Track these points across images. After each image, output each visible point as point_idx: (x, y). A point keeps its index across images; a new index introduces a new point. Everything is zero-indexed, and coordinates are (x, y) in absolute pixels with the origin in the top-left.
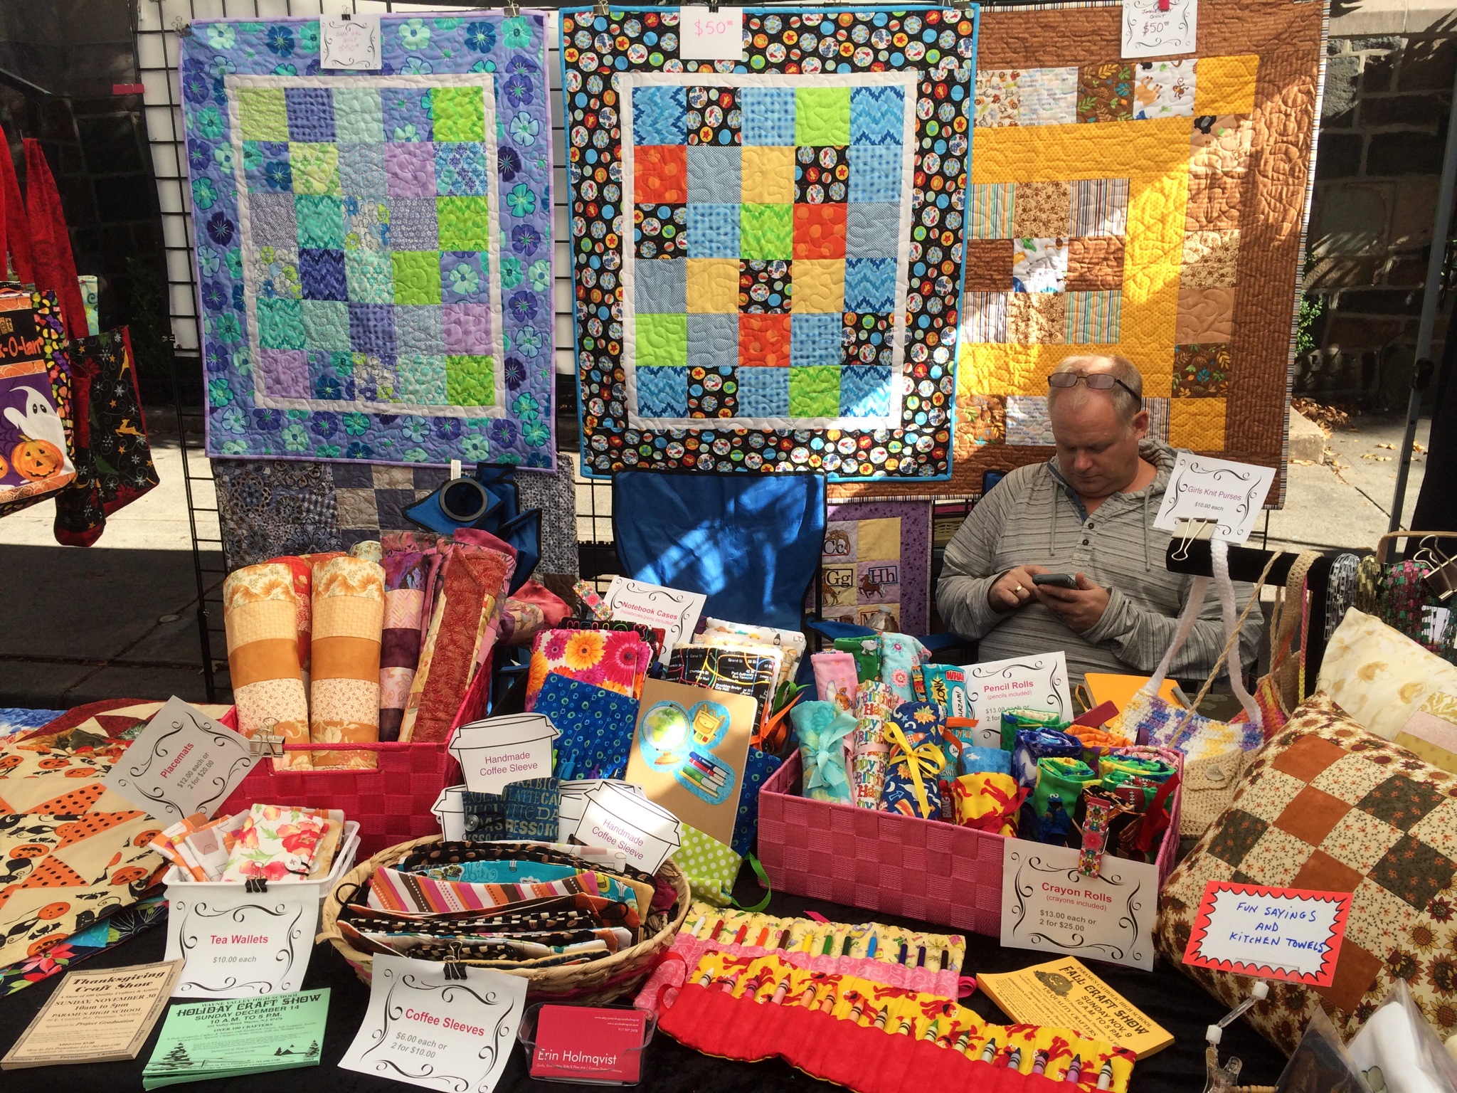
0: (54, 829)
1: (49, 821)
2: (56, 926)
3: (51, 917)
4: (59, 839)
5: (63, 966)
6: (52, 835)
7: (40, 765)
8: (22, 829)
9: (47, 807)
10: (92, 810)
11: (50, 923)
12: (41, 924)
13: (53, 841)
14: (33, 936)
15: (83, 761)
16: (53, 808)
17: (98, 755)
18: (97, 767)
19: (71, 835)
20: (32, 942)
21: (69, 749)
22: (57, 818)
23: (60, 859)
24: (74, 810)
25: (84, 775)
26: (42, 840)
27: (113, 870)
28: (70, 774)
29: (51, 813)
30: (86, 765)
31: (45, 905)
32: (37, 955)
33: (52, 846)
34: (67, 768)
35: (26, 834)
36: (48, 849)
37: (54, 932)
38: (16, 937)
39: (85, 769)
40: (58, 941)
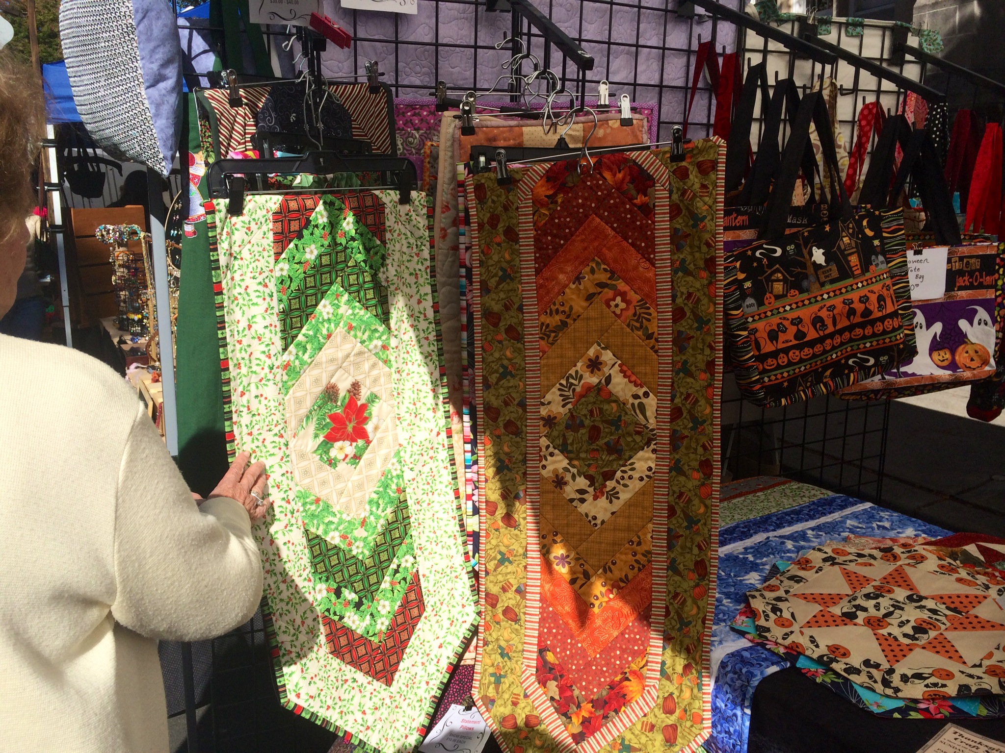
0: (946, 616)
1: (942, 608)
2: (944, 686)
3: (940, 677)
4: (948, 624)
5: (945, 716)
6: (943, 619)
7: (938, 566)
8: (924, 607)
9: (942, 598)
10: (973, 612)
11: (940, 682)
12: (933, 680)
13: (943, 624)
14: (927, 686)
15: (968, 574)
16: (946, 600)
17: (979, 573)
18: (978, 582)
19: (956, 625)
20: (926, 689)
21: (958, 562)
22: (948, 608)
23: (949, 638)
24: (960, 607)
25: (969, 585)
26: (936, 619)
27: (986, 663)
28: (960, 580)
29: (944, 603)
30: (969, 578)
31: (937, 667)
32: (928, 700)
33: (943, 627)
34: (957, 575)
35: (926, 612)
36: (940, 628)
37: (941, 689)
38: (917, 681)
39: (970, 581)
40: (944, 696)
